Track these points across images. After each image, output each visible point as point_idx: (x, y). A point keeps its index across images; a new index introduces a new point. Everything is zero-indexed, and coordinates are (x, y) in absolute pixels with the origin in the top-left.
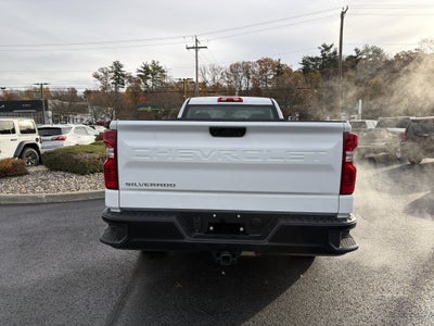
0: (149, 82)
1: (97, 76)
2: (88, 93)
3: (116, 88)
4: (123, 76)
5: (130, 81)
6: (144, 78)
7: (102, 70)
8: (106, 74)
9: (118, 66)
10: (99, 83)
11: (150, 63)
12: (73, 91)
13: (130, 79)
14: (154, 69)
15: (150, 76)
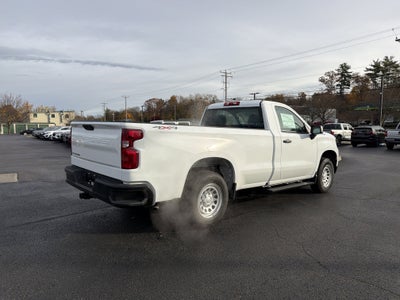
0: (378, 80)
1: (322, 80)
2: (316, 95)
3: (342, 89)
4: (350, 76)
5: (357, 81)
6: (373, 76)
7: (328, 74)
8: (332, 77)
9: (345, 67)
10: (324, 87)
11: (382, 59)
12: (303, 95)
13: (357, 78)
14: (386, 65)
15: (381, 73)
